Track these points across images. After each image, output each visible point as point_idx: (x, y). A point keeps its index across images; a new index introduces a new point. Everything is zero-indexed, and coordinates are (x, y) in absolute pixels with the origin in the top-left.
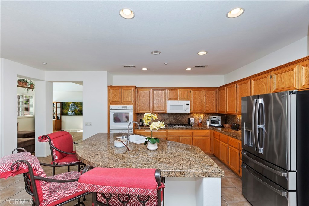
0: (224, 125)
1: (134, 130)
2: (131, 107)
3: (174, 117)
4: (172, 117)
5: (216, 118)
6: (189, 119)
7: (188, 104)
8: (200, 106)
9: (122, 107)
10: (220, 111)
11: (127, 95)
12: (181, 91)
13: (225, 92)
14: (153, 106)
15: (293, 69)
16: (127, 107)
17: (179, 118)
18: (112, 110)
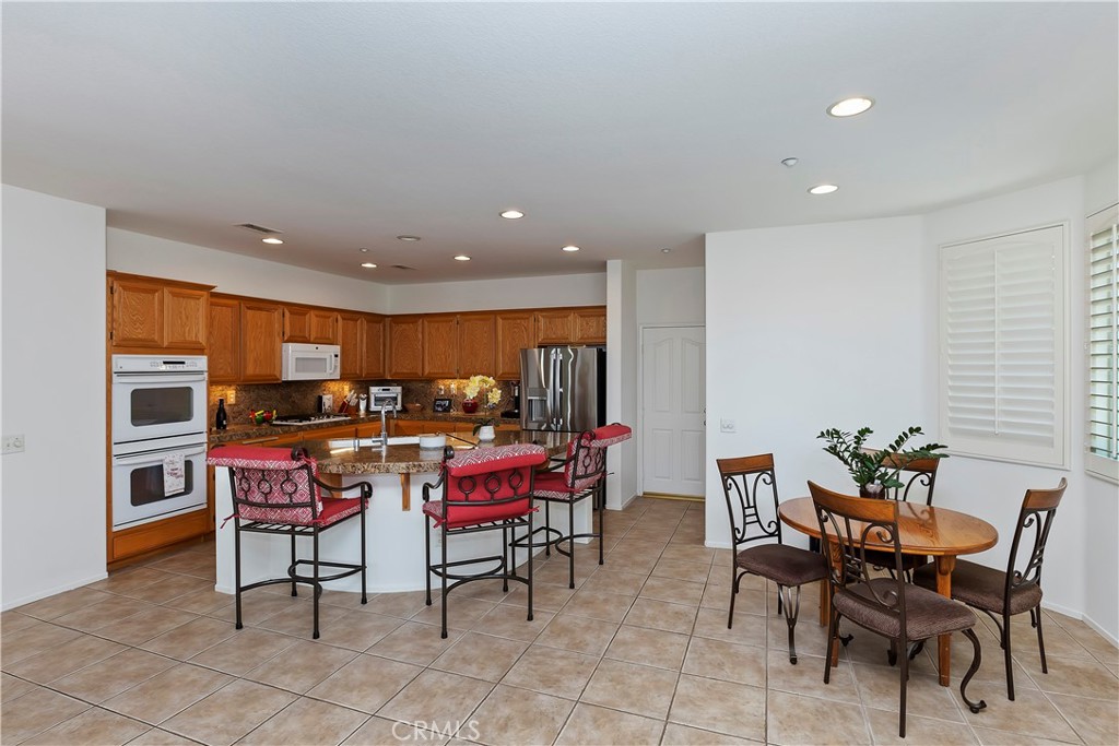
0: (410, 406)
2: (201, 362)
5: (389, 390)
6: (321, 398)
7: (336, 356)
8: (356, 362)
9: (165, 363)
10: (396, 373)
11: (184, 317)
12: (317, 316)
13: (420, 329)
14: (245, 359)
15: (567, 317)
16: (183, 363)
17: (296, 396)
18: (121, 374)
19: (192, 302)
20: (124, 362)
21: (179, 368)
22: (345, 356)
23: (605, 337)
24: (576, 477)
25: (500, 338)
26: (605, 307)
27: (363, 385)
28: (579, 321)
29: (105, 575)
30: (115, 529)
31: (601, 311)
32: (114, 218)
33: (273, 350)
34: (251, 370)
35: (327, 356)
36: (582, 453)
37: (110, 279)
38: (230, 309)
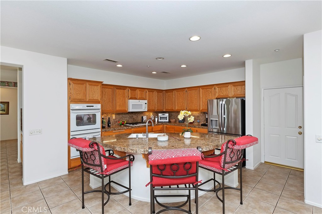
0: (172, 120)
1: (101, 133)
2: (99, 106)
3: (130, 116)
4: (129, 116)
5: (164, 115)
6: (142, 117)
7: (146, 104)
8: (153, 105)
9: (87, 106)
10: (167, 109)
11: (93, 92)
12: (140, 91)
13: (174, 94)
14: (116, 105)
15: (228, 87)
16: (93, 106)
17: (134, 116)
18: (73, 110)
19: (96, 87)
20: (74, 106)
21: (92, 108)
22: (149, 104)
23: (245, 94)
24: (225, 163)
25: (201, 96)
26: (245, 81)
27: (156, 113)
28: (233, 88)
29: (67, 173)
30: (71, 158)
31: (243, 83)
32: (70, 62)
33: (125, 102)
34: (118, 108)
35: (143, 104)
36: (229, 151)
37: (69, 81)
38: (111, 89)
